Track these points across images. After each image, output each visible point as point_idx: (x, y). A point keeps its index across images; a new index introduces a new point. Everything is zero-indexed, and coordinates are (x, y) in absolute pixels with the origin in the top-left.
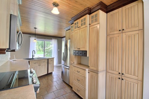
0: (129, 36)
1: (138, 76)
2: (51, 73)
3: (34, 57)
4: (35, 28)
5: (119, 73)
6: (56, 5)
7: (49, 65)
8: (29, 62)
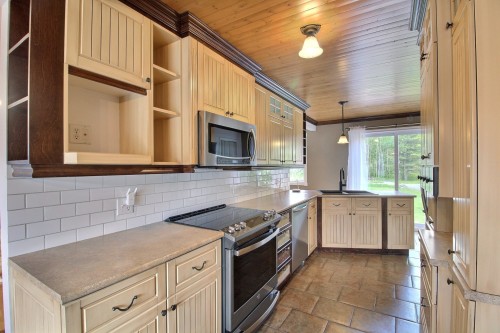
4: (342, 103)
6: (310, 30)
7: (389, 219)
8: (319, 200)
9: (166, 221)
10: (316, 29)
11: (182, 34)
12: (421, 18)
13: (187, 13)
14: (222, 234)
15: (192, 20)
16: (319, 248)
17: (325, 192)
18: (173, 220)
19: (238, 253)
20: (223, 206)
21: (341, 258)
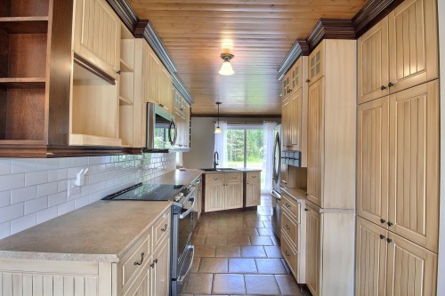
0: (405, 104)
1: (425, 236)
2: (255, 209)
3: (217, 167)
4: (218, 103)
5: (382, 221)
6: (227, 57)
7: (247, 186)
8: (203, 176)
9: (103, 199)
10: (231, 58)
11: (136, 36)
12: (288, 70)
13: (147, 21)
14: (171, 203)
15: (148, 29)
16: (203, 213)
17: (206, 170)
18: (111, 198)
19: (181, 217)
20: (140, 184)
21: (219, 218)
